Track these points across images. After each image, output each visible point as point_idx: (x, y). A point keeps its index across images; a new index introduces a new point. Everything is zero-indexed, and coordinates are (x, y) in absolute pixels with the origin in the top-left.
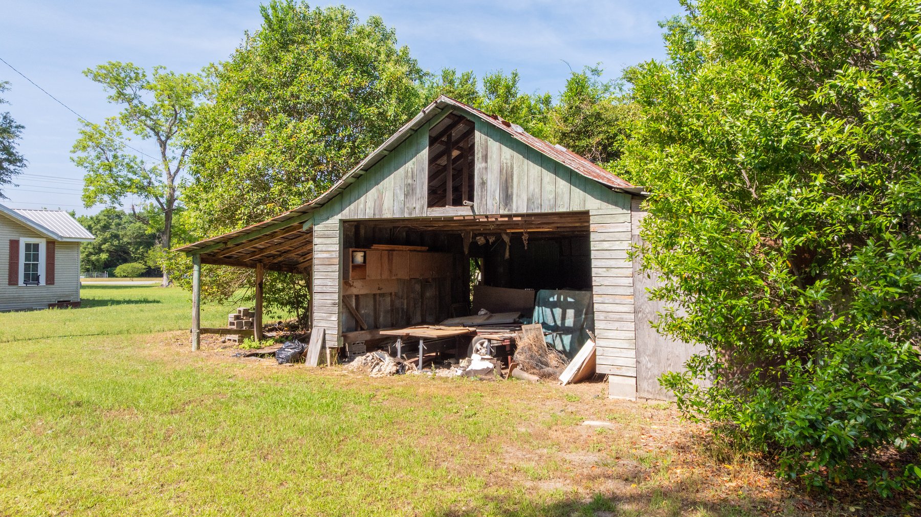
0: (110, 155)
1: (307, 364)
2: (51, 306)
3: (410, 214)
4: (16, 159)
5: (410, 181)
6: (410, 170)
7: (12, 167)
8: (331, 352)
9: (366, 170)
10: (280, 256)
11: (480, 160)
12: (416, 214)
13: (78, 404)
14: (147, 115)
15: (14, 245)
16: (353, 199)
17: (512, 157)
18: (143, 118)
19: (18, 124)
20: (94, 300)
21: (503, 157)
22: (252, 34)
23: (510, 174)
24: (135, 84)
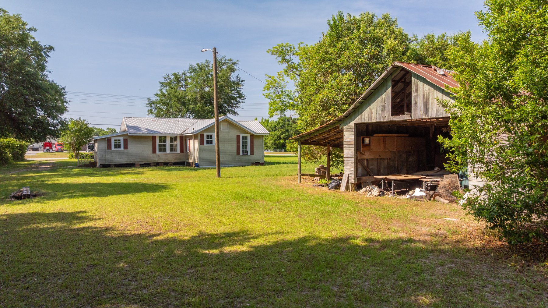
0: (279, 90)
1: (341, 190)
2: (253, 164)
3: (384, 119)
4: (242, 96)
5: (383, 104)
6: (383, 98)
7: (240, 100)
8: (351, 185)
9: (365, 99)
10: (337, 140)
11: (414, 92)
12: (386, 120)
13: (247, 198)
14: (296, 69)
15: (238, 137)
16: (359, 113)
17: (429, 89)
18: (294, 70)
19: (242, 79)
20: (270, 162)
21: (425, 90)
22: (325, 34)
23: (428, 98)
24: (290, 53)
